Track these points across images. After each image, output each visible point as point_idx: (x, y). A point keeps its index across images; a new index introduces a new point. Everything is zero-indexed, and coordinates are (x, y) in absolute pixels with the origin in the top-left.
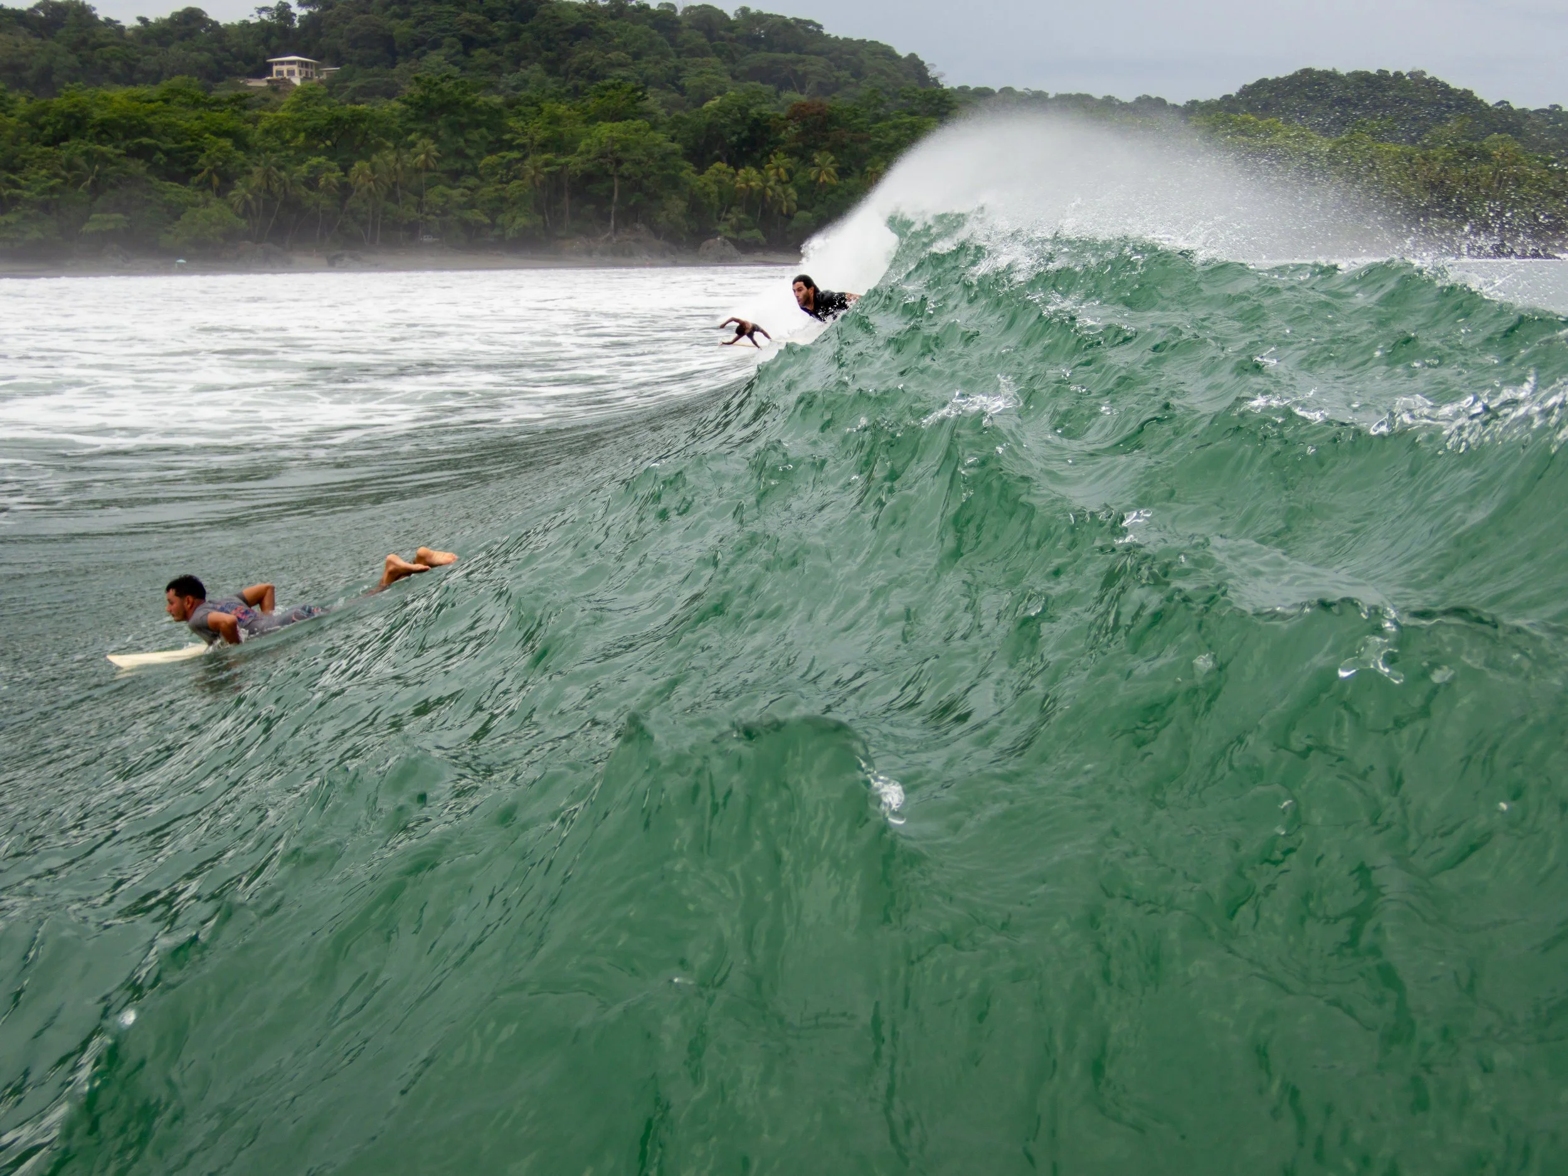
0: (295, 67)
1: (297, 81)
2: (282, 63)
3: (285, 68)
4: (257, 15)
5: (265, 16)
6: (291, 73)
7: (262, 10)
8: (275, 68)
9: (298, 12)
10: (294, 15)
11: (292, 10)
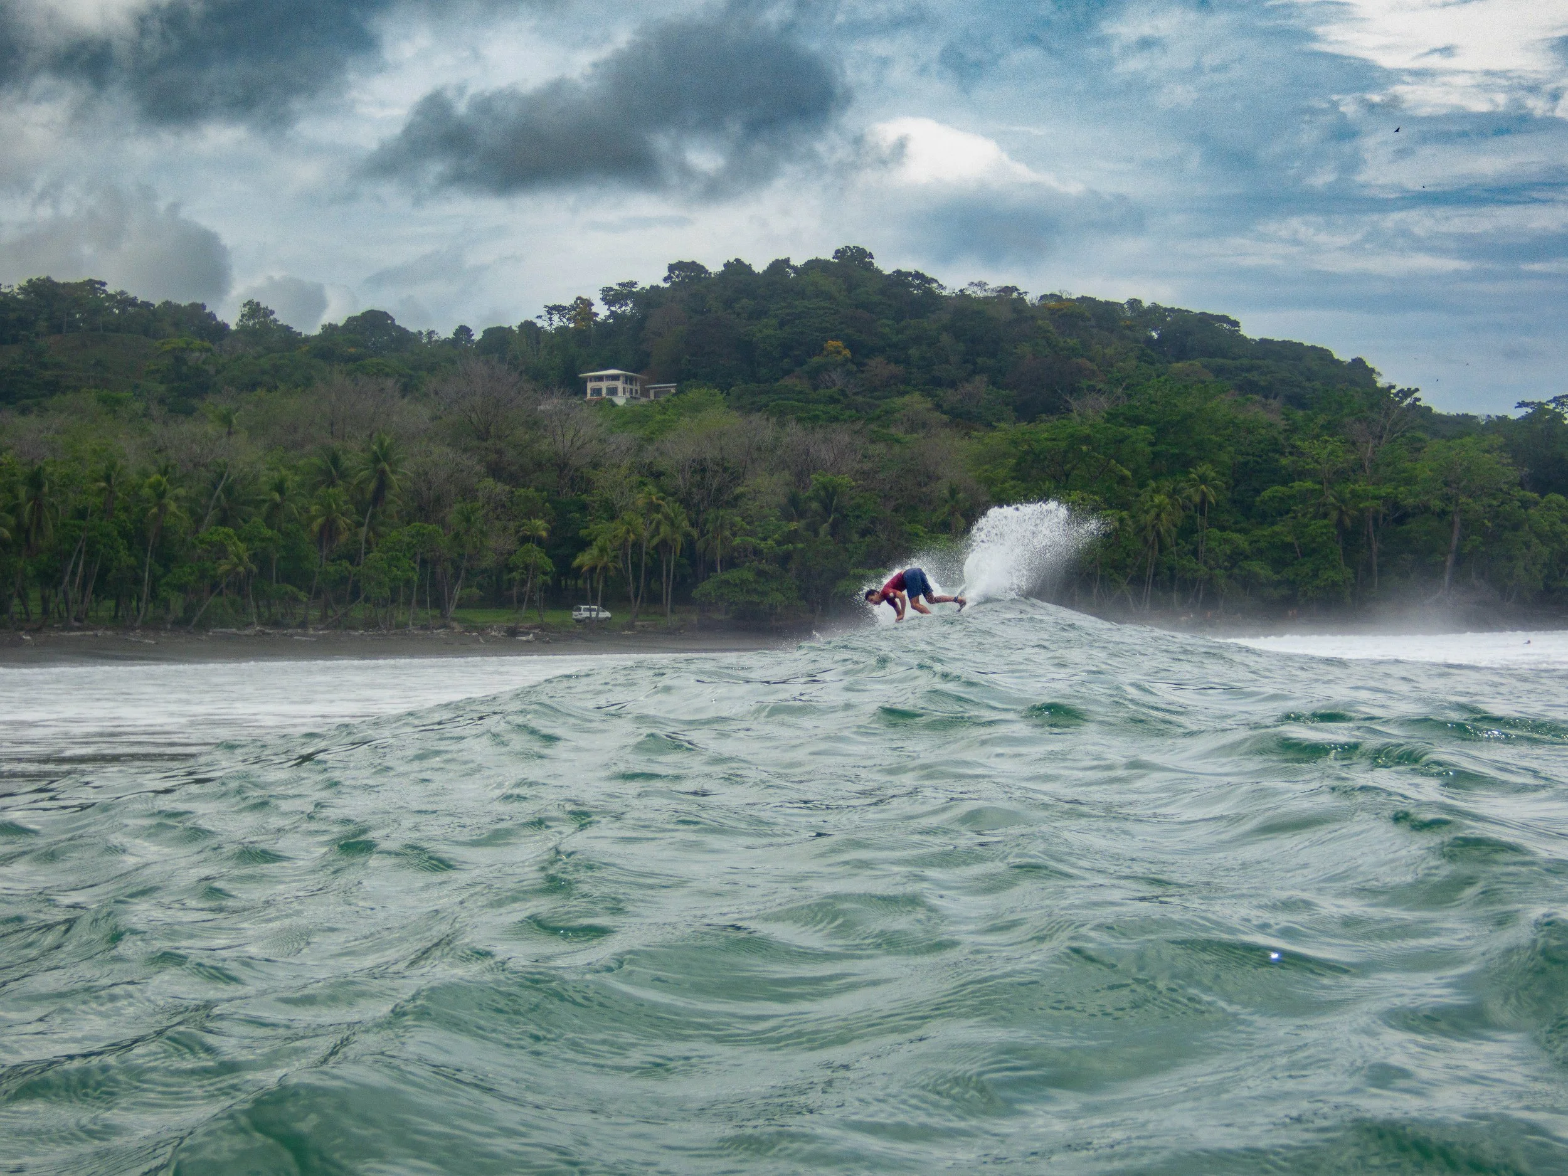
0: (619, 385)
1: (620, 400)
2: (600, 379)
3: (604, 385)
4: (546, 316)
5: (557, 321)
6: (613, 391)
7: (552, 309)
8: (590, 385)
9: (602, 311)
10: (596, 315)
11: (594, 309)
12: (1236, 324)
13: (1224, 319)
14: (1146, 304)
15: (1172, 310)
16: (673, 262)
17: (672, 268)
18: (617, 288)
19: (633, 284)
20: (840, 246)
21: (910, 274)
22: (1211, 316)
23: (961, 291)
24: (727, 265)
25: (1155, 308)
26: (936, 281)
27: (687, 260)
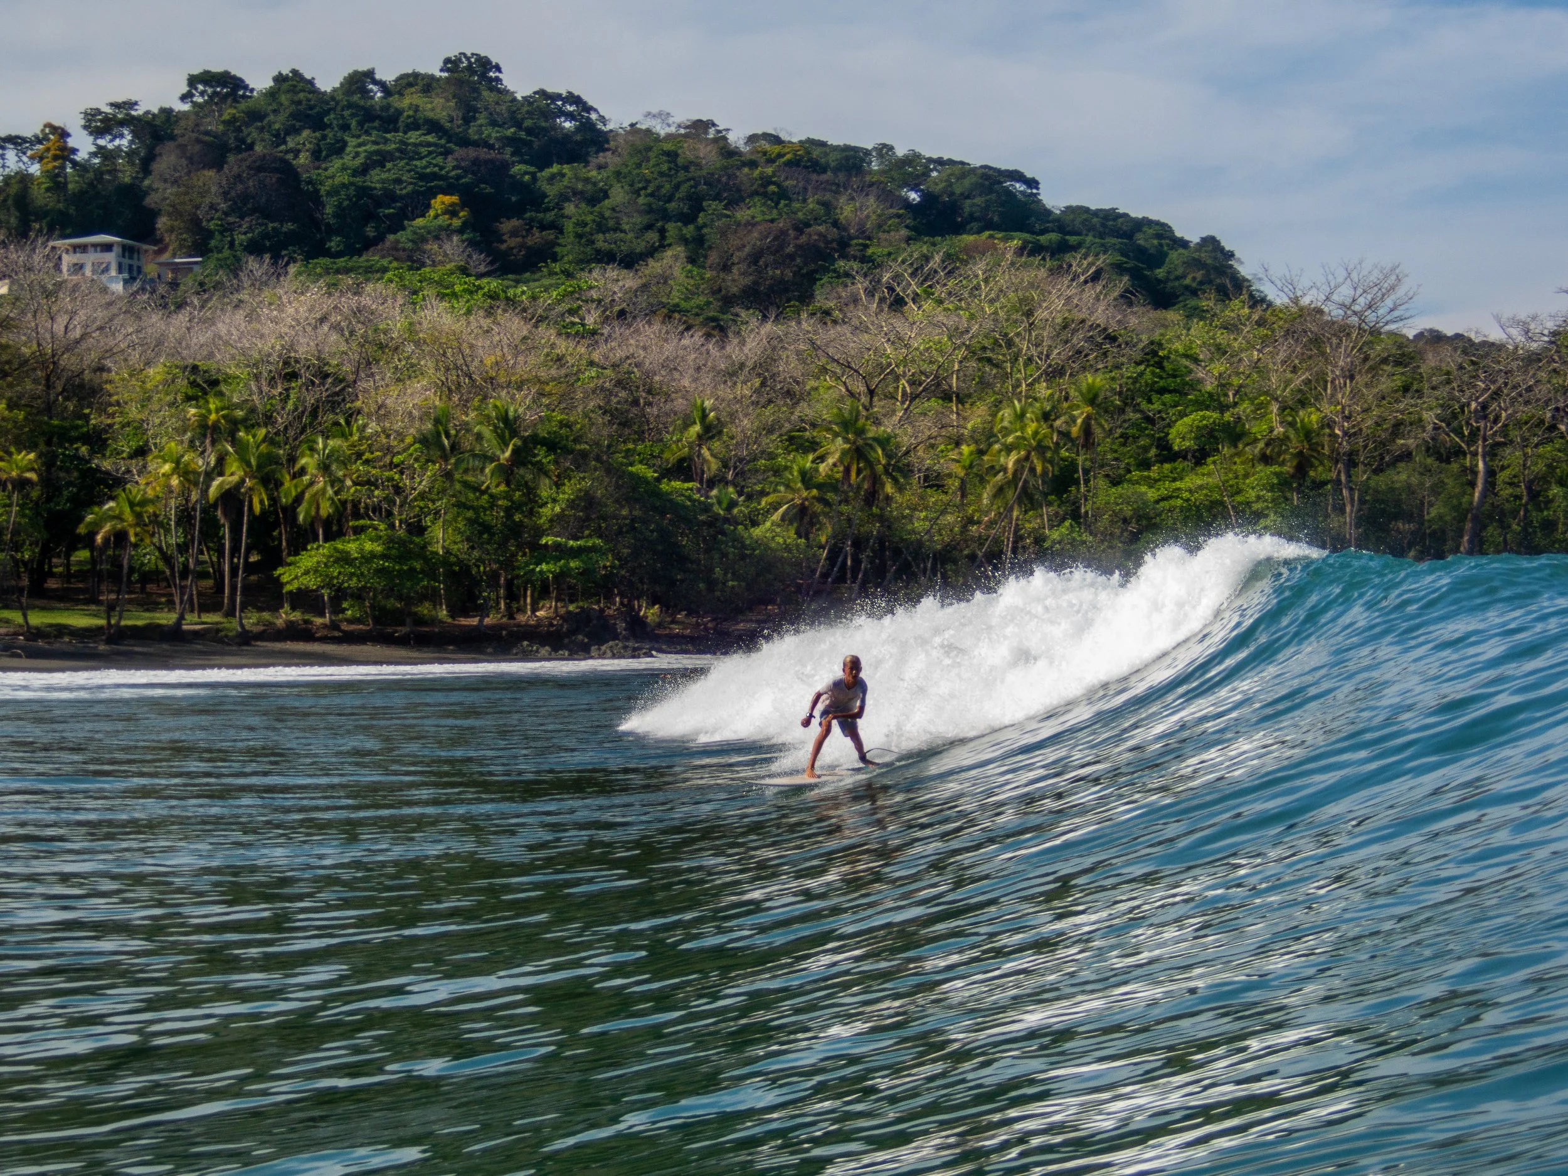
0: (112, 258)
2: (81, 248)
3: (89, 259)
5: (13, 160)
6: (102, 269)
8: (67, 259)
9: (83, 145)
10: (74, 151)
11: (71, 142)
12: (1033, 183)
13: (1017, 176)
14: (901, 152)
15: (940, 162)
16: (196, 71)
17: (193, 81)
18: (108, 110)
19: (132, 104)
20: (452, 53)
21: (559, 96)
22: (999, 171)
23: (632, 125)
24: (280, 79)
25: (913, 159)
26: (596, 110)
27: (216, 68)
